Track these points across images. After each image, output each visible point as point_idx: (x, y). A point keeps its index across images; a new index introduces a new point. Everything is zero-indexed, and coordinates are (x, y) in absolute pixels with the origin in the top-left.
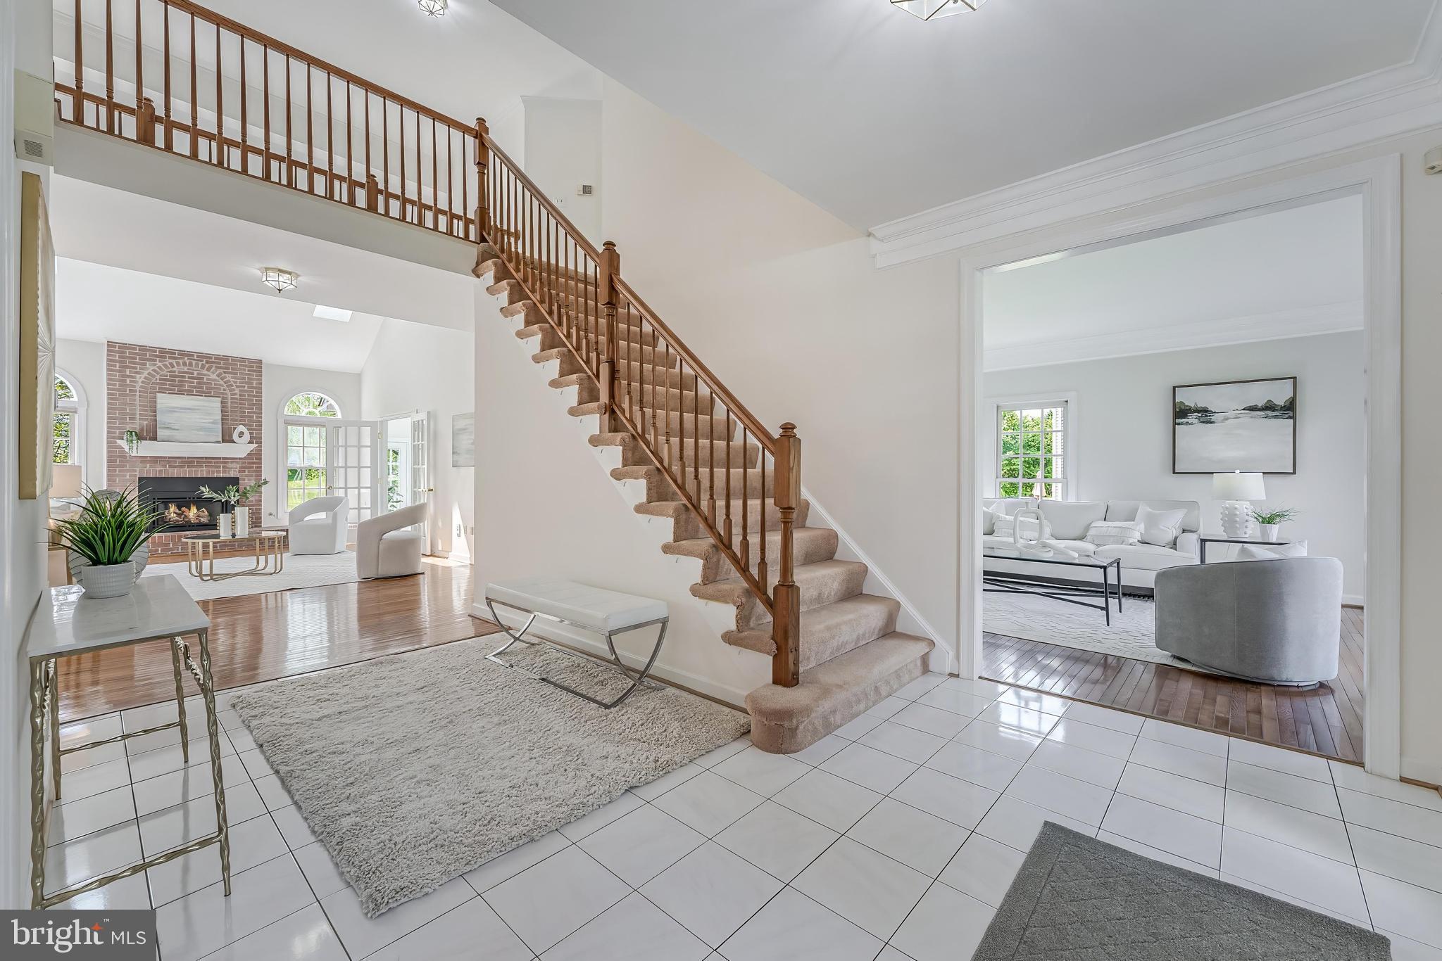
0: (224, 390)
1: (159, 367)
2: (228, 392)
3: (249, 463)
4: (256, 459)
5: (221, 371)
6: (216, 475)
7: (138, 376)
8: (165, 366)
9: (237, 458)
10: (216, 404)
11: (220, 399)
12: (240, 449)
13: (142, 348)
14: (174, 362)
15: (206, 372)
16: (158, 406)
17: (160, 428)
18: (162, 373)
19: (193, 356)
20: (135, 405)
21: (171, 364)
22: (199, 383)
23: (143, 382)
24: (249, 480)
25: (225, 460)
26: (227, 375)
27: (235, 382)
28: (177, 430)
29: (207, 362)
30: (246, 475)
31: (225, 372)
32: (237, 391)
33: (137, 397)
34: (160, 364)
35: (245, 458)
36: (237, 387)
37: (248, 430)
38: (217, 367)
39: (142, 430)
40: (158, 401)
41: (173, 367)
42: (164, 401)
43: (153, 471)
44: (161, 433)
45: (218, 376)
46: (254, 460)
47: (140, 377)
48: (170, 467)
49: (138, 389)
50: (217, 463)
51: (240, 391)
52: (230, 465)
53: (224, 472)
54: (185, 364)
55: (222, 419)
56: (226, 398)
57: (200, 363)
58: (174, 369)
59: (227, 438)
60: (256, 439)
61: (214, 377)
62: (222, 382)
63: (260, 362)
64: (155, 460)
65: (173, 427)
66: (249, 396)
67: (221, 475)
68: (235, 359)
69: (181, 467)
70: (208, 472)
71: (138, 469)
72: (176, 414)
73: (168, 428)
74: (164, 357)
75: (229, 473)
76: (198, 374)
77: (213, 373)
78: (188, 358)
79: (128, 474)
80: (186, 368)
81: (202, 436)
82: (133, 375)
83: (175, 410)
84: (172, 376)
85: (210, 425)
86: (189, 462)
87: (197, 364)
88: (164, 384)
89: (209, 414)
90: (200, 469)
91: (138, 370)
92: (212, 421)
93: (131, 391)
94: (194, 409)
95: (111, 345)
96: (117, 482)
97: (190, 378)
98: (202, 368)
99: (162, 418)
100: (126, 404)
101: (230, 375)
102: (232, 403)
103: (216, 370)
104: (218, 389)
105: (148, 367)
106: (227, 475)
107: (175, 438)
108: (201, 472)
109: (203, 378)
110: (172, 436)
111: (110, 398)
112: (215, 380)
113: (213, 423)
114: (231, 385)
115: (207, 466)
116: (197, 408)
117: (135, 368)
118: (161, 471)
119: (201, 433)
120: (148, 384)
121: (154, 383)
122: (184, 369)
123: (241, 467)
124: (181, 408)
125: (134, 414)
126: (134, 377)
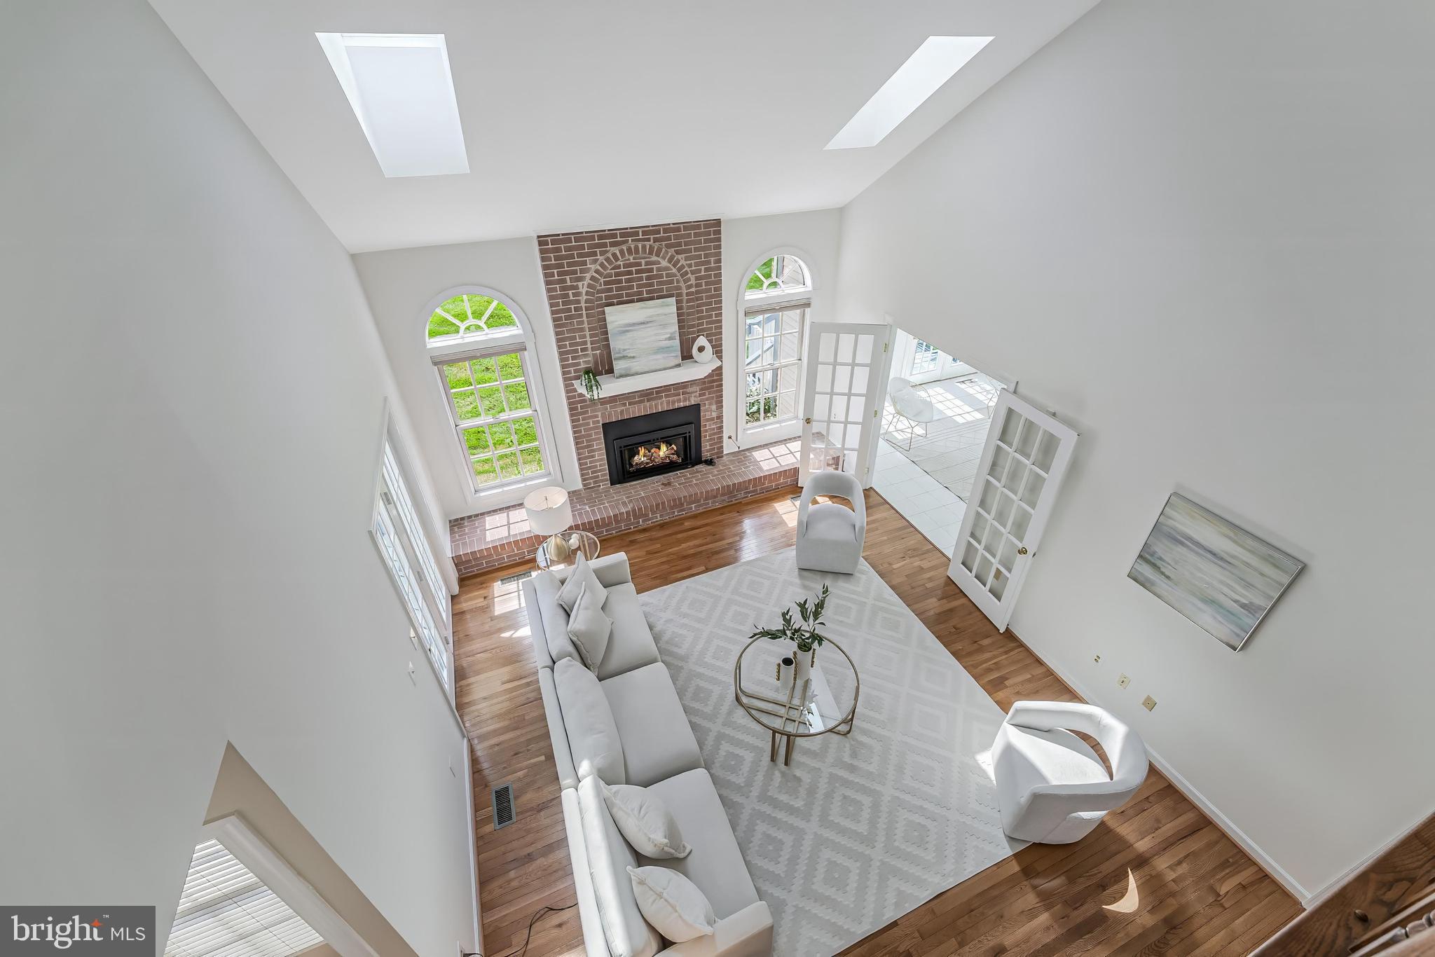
0: (678, 282)
1: (602, 265)
2: (682, 284)
3: (710, 383)
4: (717, 376)
5: (673, 250)
6: (676, 406)
7: (580, 284)
8: (608, 260)
9: (696, 380)
10: (669, 309)
11: (674, 299)
12: (701, 367)
13: (580, 237)
14: (616, 250)
15: (654, 258)
16: (609, 327)
17: (615, 359)
18: (605, 273)
19: (637, 234)
20: (582, 330)
21: (614, 255)
22: (648, 278)
23: (587, 293)
24: (709, 404)
25: (685, 385)
26: (680, 257)
27: (690, 266)
28: (634, 357)
29: (656, 240)
30: (707, 399)
31: (677, 252)
32: (692, 281)
33: (585, 318)
34: (601, 258)
35: (706, 377)
36: (693, 272)
37: (710, 341)
38: (668, 246)
39: (596, 363)
40: (609, 319)
41: (617, 259)
42: (617, 317)
43: (615, 414)
44: (619, 366)
45: (670, 261)
46: (714, 379)
47: (583, 284)
48: (630, 404)
49: (583, 305)
50: (677, 389)
51: (697, 279)
52: (689, 390)
53: (685, 400)
54: (629, 250)
55: (680, 329)
56: (682, 295)
57: (648, 244)
58: (619, 263)
59: (687, 356)
60: (718, 353)
61: (664, 263)
62: (674, 270)
63: (718, 222)
64: (613, 399)
65: (629, 356)
66: (706, 284)
67: (682, 405)
68: (689, 226)
69: (642, 401)
70: (668, 403)
71: (599, 414)
72: (629, 335)
73: (624, 357)
74: (605, 245)
75: (689, 401)
76: (647, 264)
77: (664, 258)
78: (632, 240)
79: (591, 421)
80: (631, 258)
81: (660, 360)
82: (575, 284)
83: (627, 329)
84: (617, 275)
85: (667, 342)
86: (648, 395)
87: (644, 247)
88: (610, 290)
89: (664, 326)
90: (660, 401)
91: (579, 275)
92: (669, 336)
93: (576, 309)
94: (648, 322)
95: (542, 241)
96: (583, 433)
97: (638, 272)
98: (651, 253)
99: (616, 344)
100: (573, 331)
101: (683, 256)
102: (688, 301)
103: (667, 252)
104: (672, 282)
105: (589, 266)
106: (687, 404)
107: (633, 371)
108: (662, 405)
109: (653, 268)
110: (629, 369)
111: (556, 326)
112: (667, 269)
113: (670, 339)
114: (686, 273)
115: (667, 396)
116: (651, 319)
117: (575, 272)
118: (622, 412)
119: (659, 356)
120: (592, 294)
121: (599, 292)
122: (629, 259)
123: (701, 390)
124: (634, 324)
125: (585, 343)
126: (577, 287)
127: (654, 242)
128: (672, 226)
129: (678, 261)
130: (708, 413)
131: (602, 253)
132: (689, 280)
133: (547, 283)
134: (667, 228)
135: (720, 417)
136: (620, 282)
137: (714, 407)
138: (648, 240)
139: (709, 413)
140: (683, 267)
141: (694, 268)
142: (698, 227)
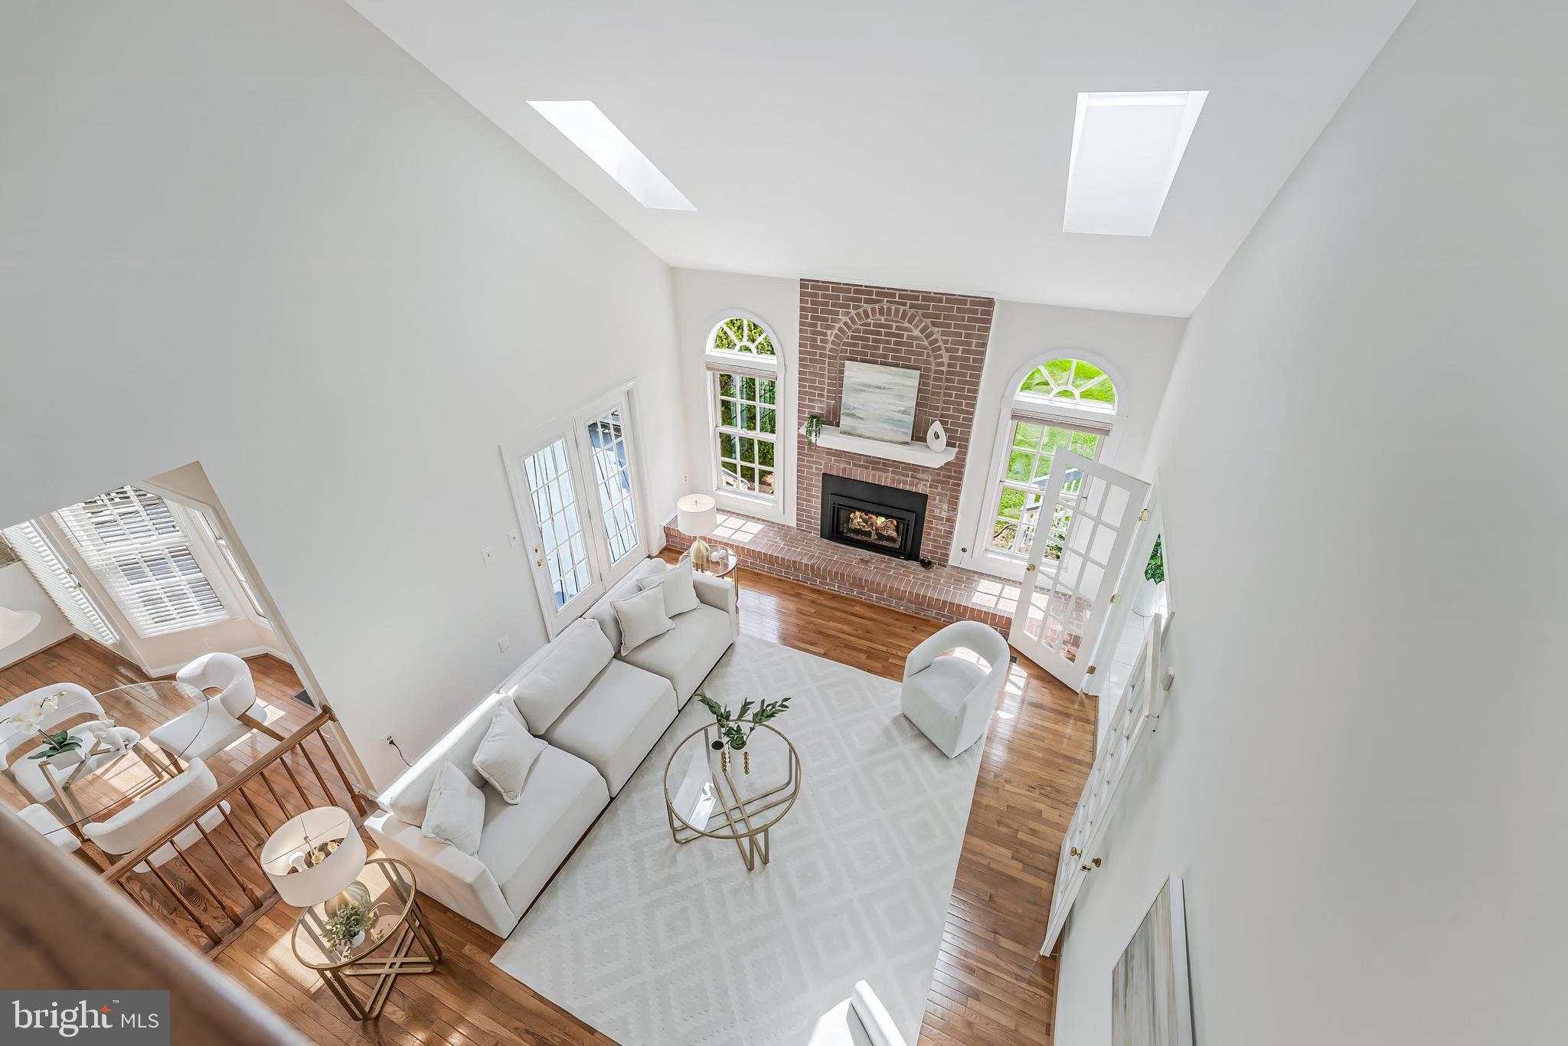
0: (928, 356)
1: (852, 319)
2: (932, 359)
3: (944, 476)
4: (955, 472)
5: (929, 321)
6: (901, 486)
7: (829, 332)
8: (858, 315)
9: (930, 468)
10: (909, 381)
11: (918, 373)
12: (935, 455)
13: (838, 287)
14: (868, 307)
15: (908, 325)
16: (845, 381)
17: (843, 414)
18: (854, 327)
19: (894, 296)
20: (823, 376)
21: (865, 312)
22: (897, 343)
23: (833, 342)
24: (940, 501)
25: (915, 468)
26: (936, 330)
27: (946, 342)
28: (862, 419)
30: (939, 494)
31: (934, 324)
32: (945, 359)
33: (826, 366)
34: (853, 312)
35: (941, 468)
36: (947, 350)
37: (946, 430)
38: (925, 316)
39: (827, 412)
40: (846, 373)
41: (867, 317)
42: (856, 373)
43: (837, 469)
44: (845, 421)
45: (922, 331)
46: (952, 475)
47: (832, 333)
48: (854, 465)
49: (828, 353)
50: (906, 469)
51: (951, 358)
52: (920, 476)
53: (912, 484)
54: (881, 312)
55: (918, 404)
56: (928, 370)
57: (902, 308)
58: (869, 320)
59: (919, 435)
61: (916, 333)
62: (926, 343)
63: (989, 303)
64: (839, 454)
65: (857, 415)
66: (962, 366)
67: (908, 488)
68: (952, 299)
69: (867, 467)
70: (893, 479)
71: (823, 462)
72: (863, 395)
73: (852, 415)
74: (858, 300)
75: (917, 487)
76: (898, 328)
77: (916, 326)
78: (887, 301)
79: (814, 466)
80: (883, 319)
81: (888, 431)
82: (824, 331)
83: (864, 388)
84: (865, 332)
85: (901, 415)
86: (874, 463)
87: (897, 310)
88: (856, 345)
89: (901, 397)
90: (884, 474)
91: (830, 323)
92: (903, 409)
93: (821, 355)
94: (884, 388)
95: (804, 283)
96: (805, 474)
97: (887, 334)
98: (903, 318)
99: (846, 399)
100: (815, 374)
101: (940, 329)
102: (935, 379)
103: (921, 321)
104: (921, 354)
105: (840, 317)
106: (914, 490)
107: (859, 431)
108: (885, 479)
109: (903, 334)
110: (855, 428)
111: (801, 365)
112: (917, 338)
113: (904, 412)
114: (939, 348)
115: (893, 472)
116: (887, 386)
117: (826, 320)
118: (844, 469)
119: (885, 426)
120: (838, 345)
121: (845, 344)
122: (880, 320)
123: (933, 481)
124: (870, 386)
125: (822, 389)
126: (825, 334)
127: (910, 308)
128: (932, 295)
129: (932, 334)
130: (936, 509)
131: (856, 308)
132: (941, 356)
133: (801, 324)
134: (927, 297)
135: (951, 521)
136: (867, 339)
137: (945, 506)
138: (904, 304)
139: (939, 511)
140: (936, 341)
141: (949, 346)
142: (964, 302)
